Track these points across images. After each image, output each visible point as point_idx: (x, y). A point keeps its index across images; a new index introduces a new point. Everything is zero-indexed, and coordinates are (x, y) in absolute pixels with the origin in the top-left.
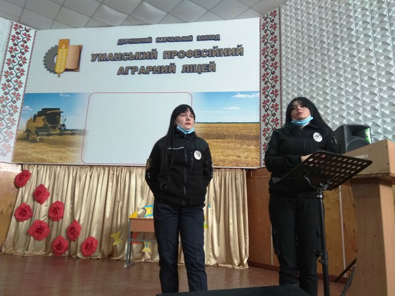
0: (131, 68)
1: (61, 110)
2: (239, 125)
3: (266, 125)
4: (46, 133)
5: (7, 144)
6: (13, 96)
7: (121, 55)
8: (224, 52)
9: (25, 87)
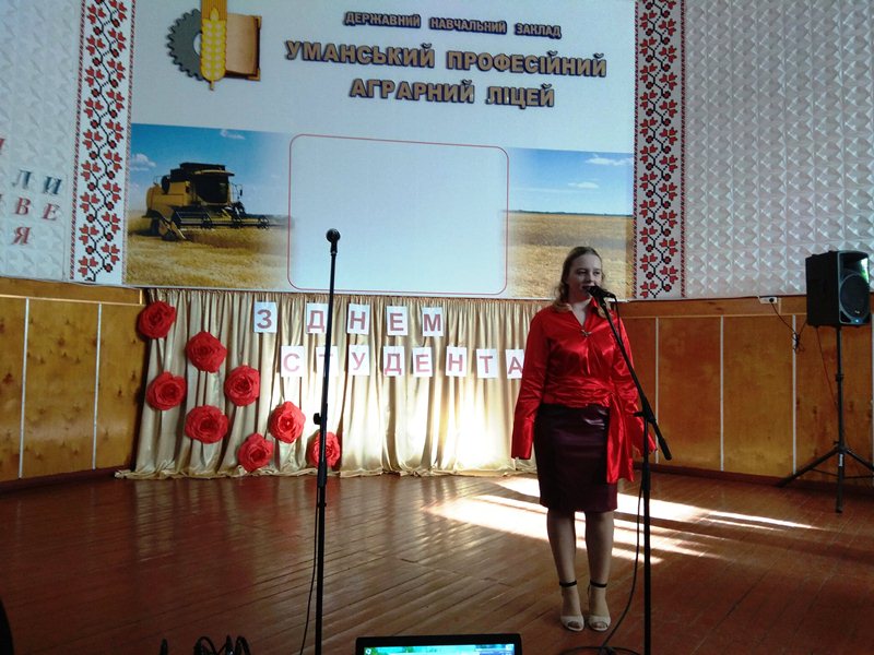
0: (381, 84)
2: (598, 219)
3: (649, 221)
4: (199, 221)
5: (110, 244)
6: (109, 131)
7: (356, 51)
8: (569, 66)
9: (130, 107)
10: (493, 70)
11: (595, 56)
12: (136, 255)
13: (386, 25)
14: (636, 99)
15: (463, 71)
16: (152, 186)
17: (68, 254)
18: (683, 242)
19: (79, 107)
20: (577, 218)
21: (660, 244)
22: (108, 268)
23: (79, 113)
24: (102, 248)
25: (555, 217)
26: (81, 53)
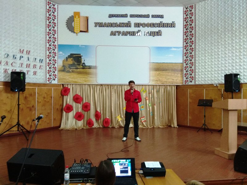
0: (118, 32)
2: (173, 64)
4: (75, 68)
5: (55, 74)
6: (53, 47)
7: (112, 24)
8: (166, 25)
9: (58, 40)
10: (146, 27)
11: (173, 22)
12: (60, 76)
14: (183, 33)
15: (138, 28)
16: (64, 59)
17: (45, 77)
18: (195, 70)
19: (46, 41)
20: (168, 64)
21: (189, 70)
22: (54, 80)
23: (46, 43)
24: (53, 75)
26: (46, 28)
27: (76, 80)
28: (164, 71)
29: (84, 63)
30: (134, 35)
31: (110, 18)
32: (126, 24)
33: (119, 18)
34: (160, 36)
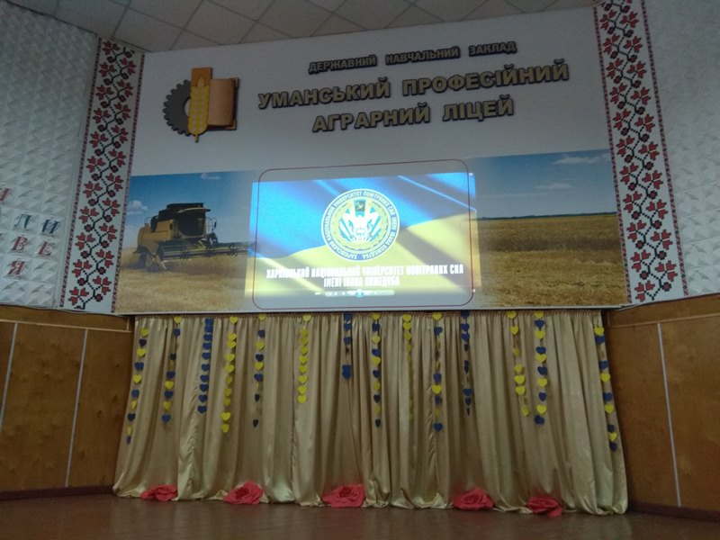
0: (340, 117)
1: (205, 207)
2: (574, 219)
3: (636, 216)
4: (178, 253)
5: (103, 277)
6: (109, 182)
7: (318, 93)
8: (527, 75)
9: (130, 164)
10: (449, 92)
11: (555, 62)
12: (125, 285)
13: (344, 68)
14: (606, 95)
15: (418, 96)
16: (143, 226)
17: (60, 284)
18: (677, 232)
19: (82, 164)
20: (549, 220)
21: (652, 238)
22: (99, 298)
23: (81, 168)
24: (94, 280)
25: (525, 221)
26: (88, 121)
27: (179, 299)
28: (532, 252)
29: (213, 236)
30: (402, 120)
31: (314, 75)
32: (370, 89)
33: (345, 71)
34: (506, 117)
